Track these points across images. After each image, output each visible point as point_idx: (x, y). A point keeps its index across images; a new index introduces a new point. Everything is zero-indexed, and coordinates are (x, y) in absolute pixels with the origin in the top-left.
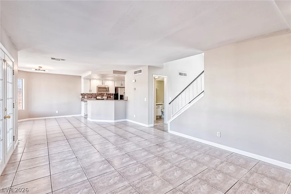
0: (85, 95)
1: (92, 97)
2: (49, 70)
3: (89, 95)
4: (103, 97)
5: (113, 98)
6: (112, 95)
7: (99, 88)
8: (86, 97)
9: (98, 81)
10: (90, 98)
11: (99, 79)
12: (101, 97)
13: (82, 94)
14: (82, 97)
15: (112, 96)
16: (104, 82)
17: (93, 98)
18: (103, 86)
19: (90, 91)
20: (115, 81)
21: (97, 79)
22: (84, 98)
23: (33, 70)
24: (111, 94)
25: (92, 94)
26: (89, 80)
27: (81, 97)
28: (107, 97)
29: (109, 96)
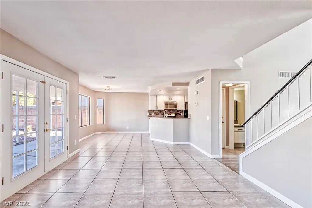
0: (152, 112)
1: (159, 114)
2: (116, 89)
3: (156, 112)
4: (171, 114)
5: (183, 115)
6: (182, 111)
7: (166, 104)
8: (153, 114)
9: (165, 97)
10: (157, 115)
11: (165, 95)
12: (169, 114)
13: (149, 111)
14: (150, 114)
15: (182, 114)
16: (171, 97)
17: (160, 116)
18: (170, 102)
19: (157, 107)
20: (184, 96)
21: (163, 95)
22: (151, 114)
23: (103, 90)
24: (180, 111)
25: (159, 111)
26: (155, 96)
27: (148, 114)
28: (176, 114)
29: (178, 113)
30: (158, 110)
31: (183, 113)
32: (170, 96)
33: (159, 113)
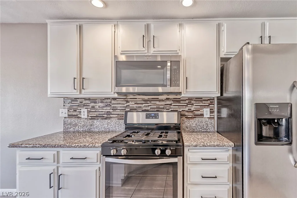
0: (81, 105)
1: (109, 113)
4: (156, 117)
6: (206, 102)
8: (84, 113)
9: (122, 31)
12: (148, 117)
14: (70, 116)
15: (206, 112)
16: (152, 33)
22: (76, 116)
24: (198, 99)
28: (181, 115)
29: (190, 111)
30: (85, 94)
31: (212, 112)
32: (148, 27)
33: (108, 109)
